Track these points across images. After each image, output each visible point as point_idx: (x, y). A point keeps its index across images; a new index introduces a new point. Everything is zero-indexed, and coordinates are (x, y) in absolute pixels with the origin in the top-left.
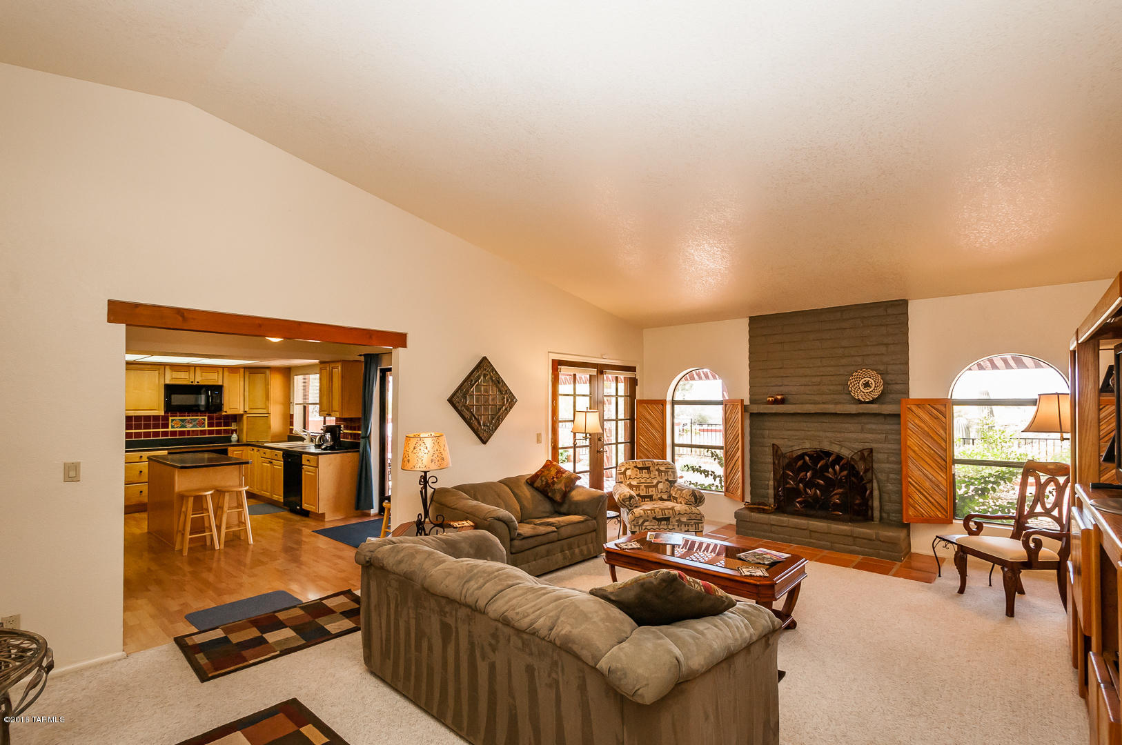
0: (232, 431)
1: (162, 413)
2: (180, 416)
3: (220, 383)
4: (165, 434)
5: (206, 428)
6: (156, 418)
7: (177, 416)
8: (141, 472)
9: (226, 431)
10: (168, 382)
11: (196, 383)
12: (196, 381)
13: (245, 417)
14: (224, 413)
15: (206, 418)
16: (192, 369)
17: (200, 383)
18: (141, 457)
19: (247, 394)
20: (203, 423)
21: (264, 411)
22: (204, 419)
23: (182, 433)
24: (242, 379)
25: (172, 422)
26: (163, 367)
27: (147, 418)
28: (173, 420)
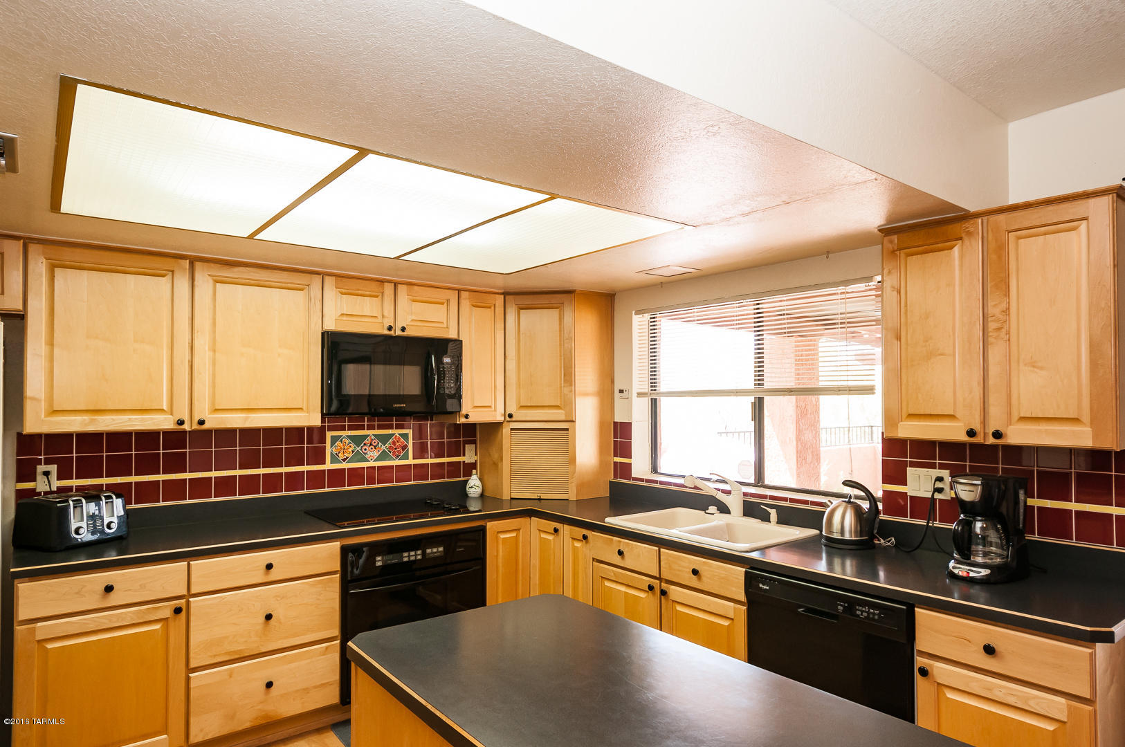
0: (469, 468)
1: (315, 420)
2: (350, 428)
3: (452, 335)
4: (316, 479)
5: (411, 461)
6: (296, 433)
7: (343, 428)
8: (269, 617)
9: (454, 469)
10: (331, 326)
11: (398, 333)
12: (399, 325)
13: (506, 430)
14: (463, 420)
15: (410, 432)
16: (389, 289)
17: (410, 332)
18: (269, 567)
19: (511, 365)
20: (405, 447)
21: (560, 414)
22: (405, 436)
23: (356, 475)
24: (500, 325)
25: (332, 444)
26: (318, 279)
27: (273, 434)
28: (334, 439)
